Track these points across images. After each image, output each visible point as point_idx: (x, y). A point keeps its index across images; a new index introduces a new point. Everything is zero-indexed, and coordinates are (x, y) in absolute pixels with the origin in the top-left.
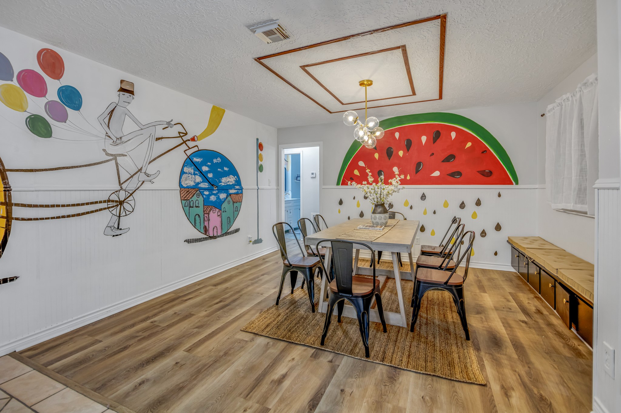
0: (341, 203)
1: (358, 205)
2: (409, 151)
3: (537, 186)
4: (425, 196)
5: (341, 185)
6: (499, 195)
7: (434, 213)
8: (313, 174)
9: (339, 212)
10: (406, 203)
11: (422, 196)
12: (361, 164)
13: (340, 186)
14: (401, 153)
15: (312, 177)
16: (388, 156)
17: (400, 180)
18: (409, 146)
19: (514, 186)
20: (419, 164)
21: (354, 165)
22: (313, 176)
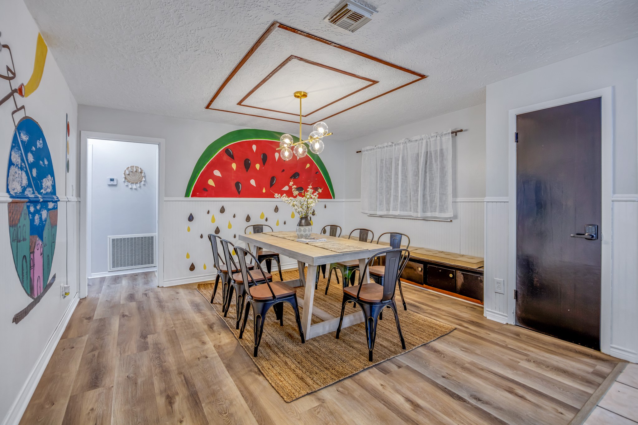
0: (191, 218)
1: (213, 220)
2: (265, 165)
3: (344, 200)
4: (278, 209)
5: (192, 197)
6: (325, 207)
7: (285, 223)
8: (112, 180)
9: (189, 230)
10: (262, 216)
11: (275, 209)
12: (217, 173)
13: (190, 198)
14: (258, 166)
15: (109, 185)
16: (246, 168)
17: (318, 194)
18: (264, 160)
19: (332, 200)
20: (273, 179)
21: (208, 174)
22: (112, 183)
